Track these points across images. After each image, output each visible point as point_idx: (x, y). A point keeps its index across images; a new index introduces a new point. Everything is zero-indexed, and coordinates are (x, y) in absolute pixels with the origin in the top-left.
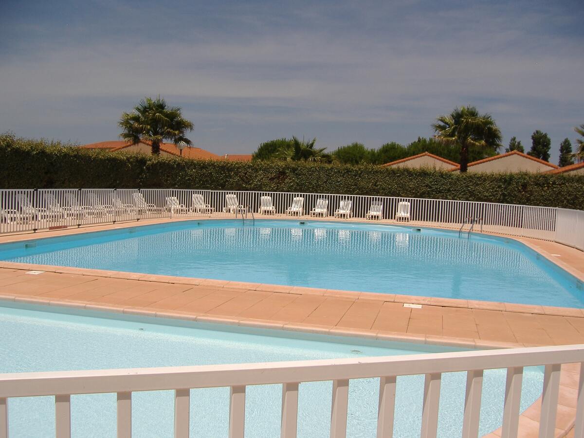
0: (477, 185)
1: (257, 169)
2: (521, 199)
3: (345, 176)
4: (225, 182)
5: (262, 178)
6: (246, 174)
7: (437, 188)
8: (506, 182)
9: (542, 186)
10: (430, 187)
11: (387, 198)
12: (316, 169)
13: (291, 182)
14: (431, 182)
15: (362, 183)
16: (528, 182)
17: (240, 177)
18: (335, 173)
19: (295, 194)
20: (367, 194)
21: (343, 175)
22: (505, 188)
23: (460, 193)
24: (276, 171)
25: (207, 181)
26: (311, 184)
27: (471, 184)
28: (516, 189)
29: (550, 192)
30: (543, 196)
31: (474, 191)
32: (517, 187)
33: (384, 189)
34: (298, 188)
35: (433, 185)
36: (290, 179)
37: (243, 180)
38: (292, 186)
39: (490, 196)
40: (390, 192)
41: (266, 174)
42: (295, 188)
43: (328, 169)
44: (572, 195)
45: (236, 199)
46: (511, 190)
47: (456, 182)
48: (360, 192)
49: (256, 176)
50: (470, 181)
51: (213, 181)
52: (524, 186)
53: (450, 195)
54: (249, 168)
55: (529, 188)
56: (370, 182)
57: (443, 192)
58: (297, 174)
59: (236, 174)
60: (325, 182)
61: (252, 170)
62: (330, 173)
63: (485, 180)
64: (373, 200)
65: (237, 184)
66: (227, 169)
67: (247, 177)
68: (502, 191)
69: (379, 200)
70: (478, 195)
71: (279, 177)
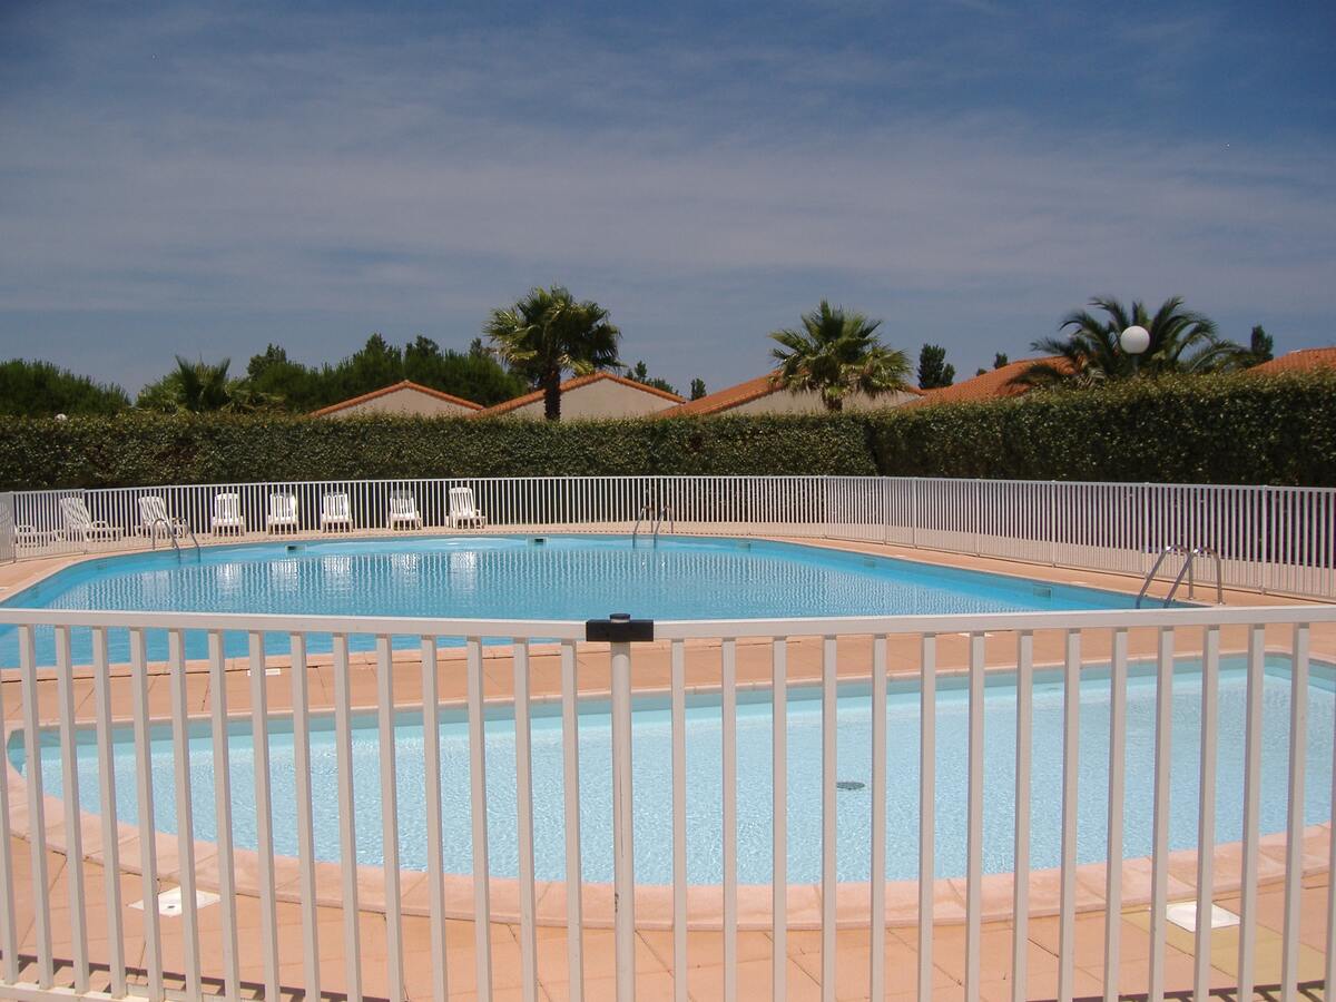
0: (602, 443)
1: (124, 436)
2: (691, 465)
3: (330, 440)
4: (55, 470)
5: (138, 456)
6: (100, 447)
7: (523, 456)
8: (655, 435)
9: (732, 438)
10: (511, 455)
11: (424, 483)
12: (263, 428)
13: (206, 461)
14: (511, 443)
15: (370, 454)
16: (703, 433)
17: (88, 455)
18: (307, 434)
19: (219, 488)
20: (381, 475)
21: (326, 439)
22: (654, 448)
23: (570, 463)
24: (170, 438)
25: (13, 469)
26: (255, 462)
27: (589, 442)
28: (680, 447)
29: (748, 449)
30: (735, 457)
31: (595, 456)
32: (679, 444)
33: (416, 464)
34: (225, 473)
35: (515, 449)
36: (204, 454)
37: (94, 462)
38: (211, 469)
39: (627, 464)
40: (429, 469)
41: (146, 444)
42: (218, 473)
43: (291, 428)
44: (792, 452)
45: (83, 509)
46: (667, 451)
47: (559, 441)
48: (366, 473)
49: (123, 453)
50: (587, 436)
51: (28, 469)
52: (696, 441)
53: (550, 468)
54: (105, 433)
55: (707, 444)
56: (388, 450)
57: (536, 463)
58: (219, 442)
59: (79, 449)
60: (287, 456)
61: (113, 437)
62: (296, 436)
63: (614, 433)
64: (395, 489)
65: (82, 473)
66: (58, 437)
67: (102, 456)
68: (648, 452)
69: (407, 488)
70: (604, 464)
71: (178, 450)
